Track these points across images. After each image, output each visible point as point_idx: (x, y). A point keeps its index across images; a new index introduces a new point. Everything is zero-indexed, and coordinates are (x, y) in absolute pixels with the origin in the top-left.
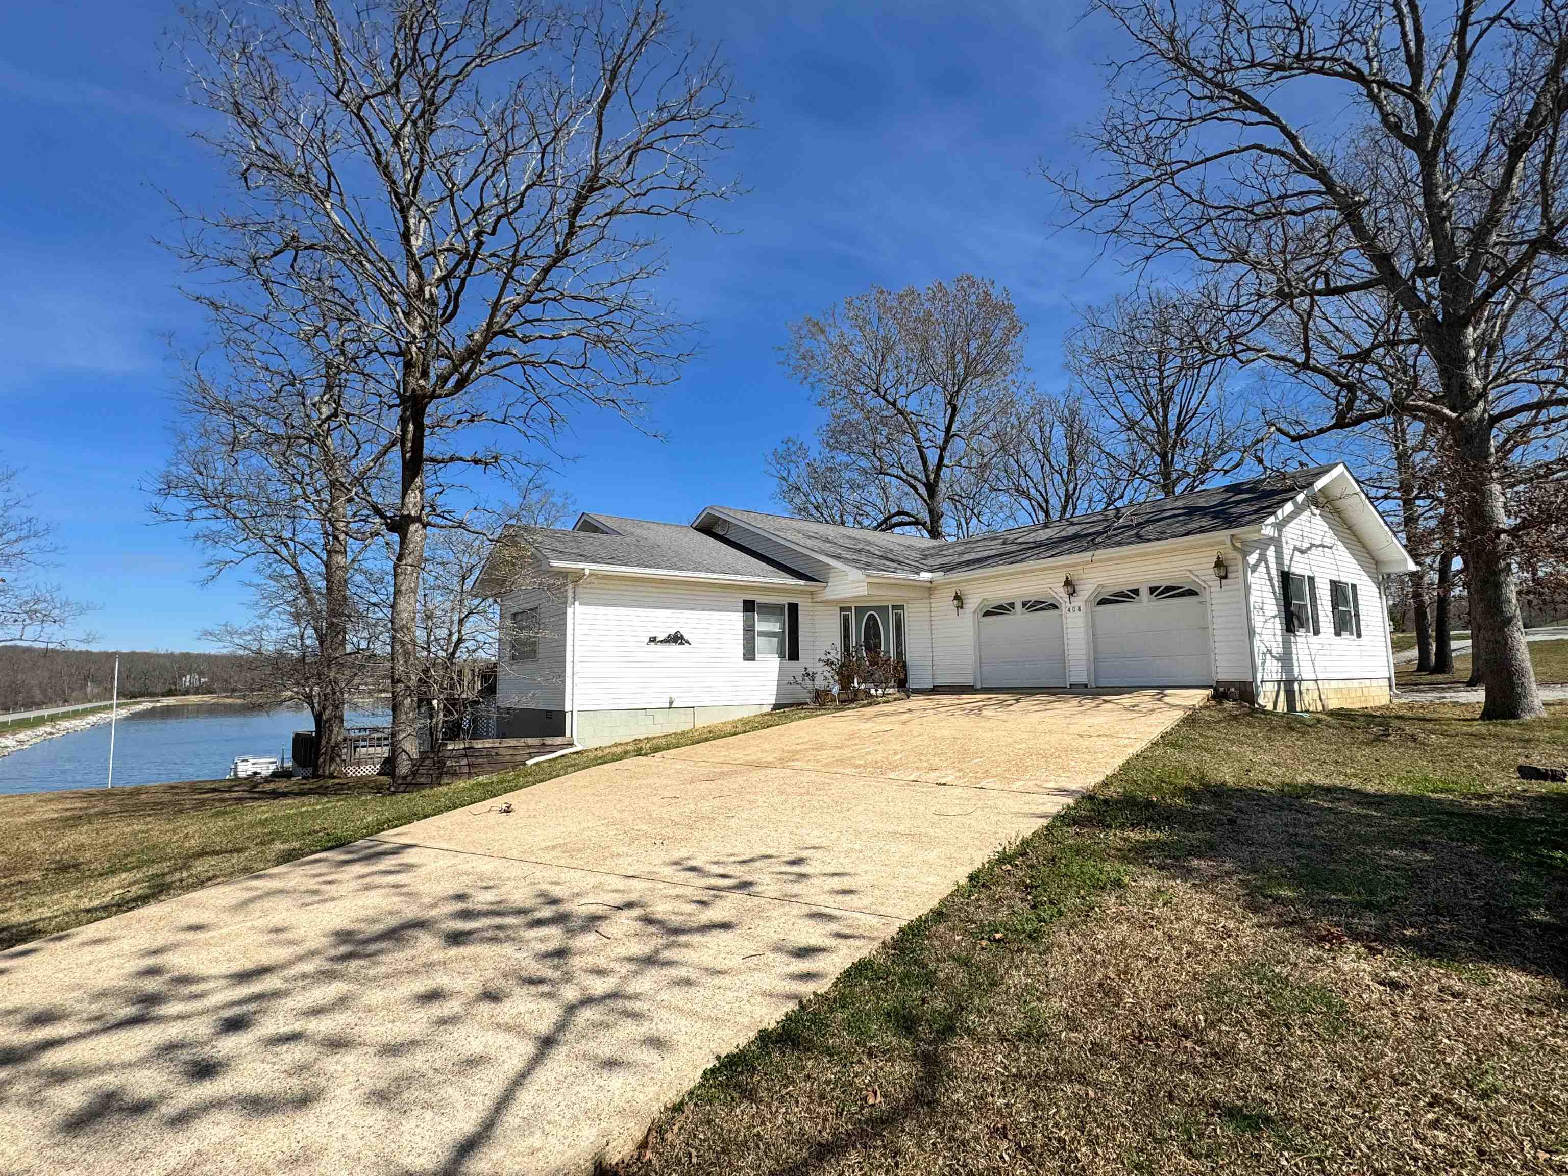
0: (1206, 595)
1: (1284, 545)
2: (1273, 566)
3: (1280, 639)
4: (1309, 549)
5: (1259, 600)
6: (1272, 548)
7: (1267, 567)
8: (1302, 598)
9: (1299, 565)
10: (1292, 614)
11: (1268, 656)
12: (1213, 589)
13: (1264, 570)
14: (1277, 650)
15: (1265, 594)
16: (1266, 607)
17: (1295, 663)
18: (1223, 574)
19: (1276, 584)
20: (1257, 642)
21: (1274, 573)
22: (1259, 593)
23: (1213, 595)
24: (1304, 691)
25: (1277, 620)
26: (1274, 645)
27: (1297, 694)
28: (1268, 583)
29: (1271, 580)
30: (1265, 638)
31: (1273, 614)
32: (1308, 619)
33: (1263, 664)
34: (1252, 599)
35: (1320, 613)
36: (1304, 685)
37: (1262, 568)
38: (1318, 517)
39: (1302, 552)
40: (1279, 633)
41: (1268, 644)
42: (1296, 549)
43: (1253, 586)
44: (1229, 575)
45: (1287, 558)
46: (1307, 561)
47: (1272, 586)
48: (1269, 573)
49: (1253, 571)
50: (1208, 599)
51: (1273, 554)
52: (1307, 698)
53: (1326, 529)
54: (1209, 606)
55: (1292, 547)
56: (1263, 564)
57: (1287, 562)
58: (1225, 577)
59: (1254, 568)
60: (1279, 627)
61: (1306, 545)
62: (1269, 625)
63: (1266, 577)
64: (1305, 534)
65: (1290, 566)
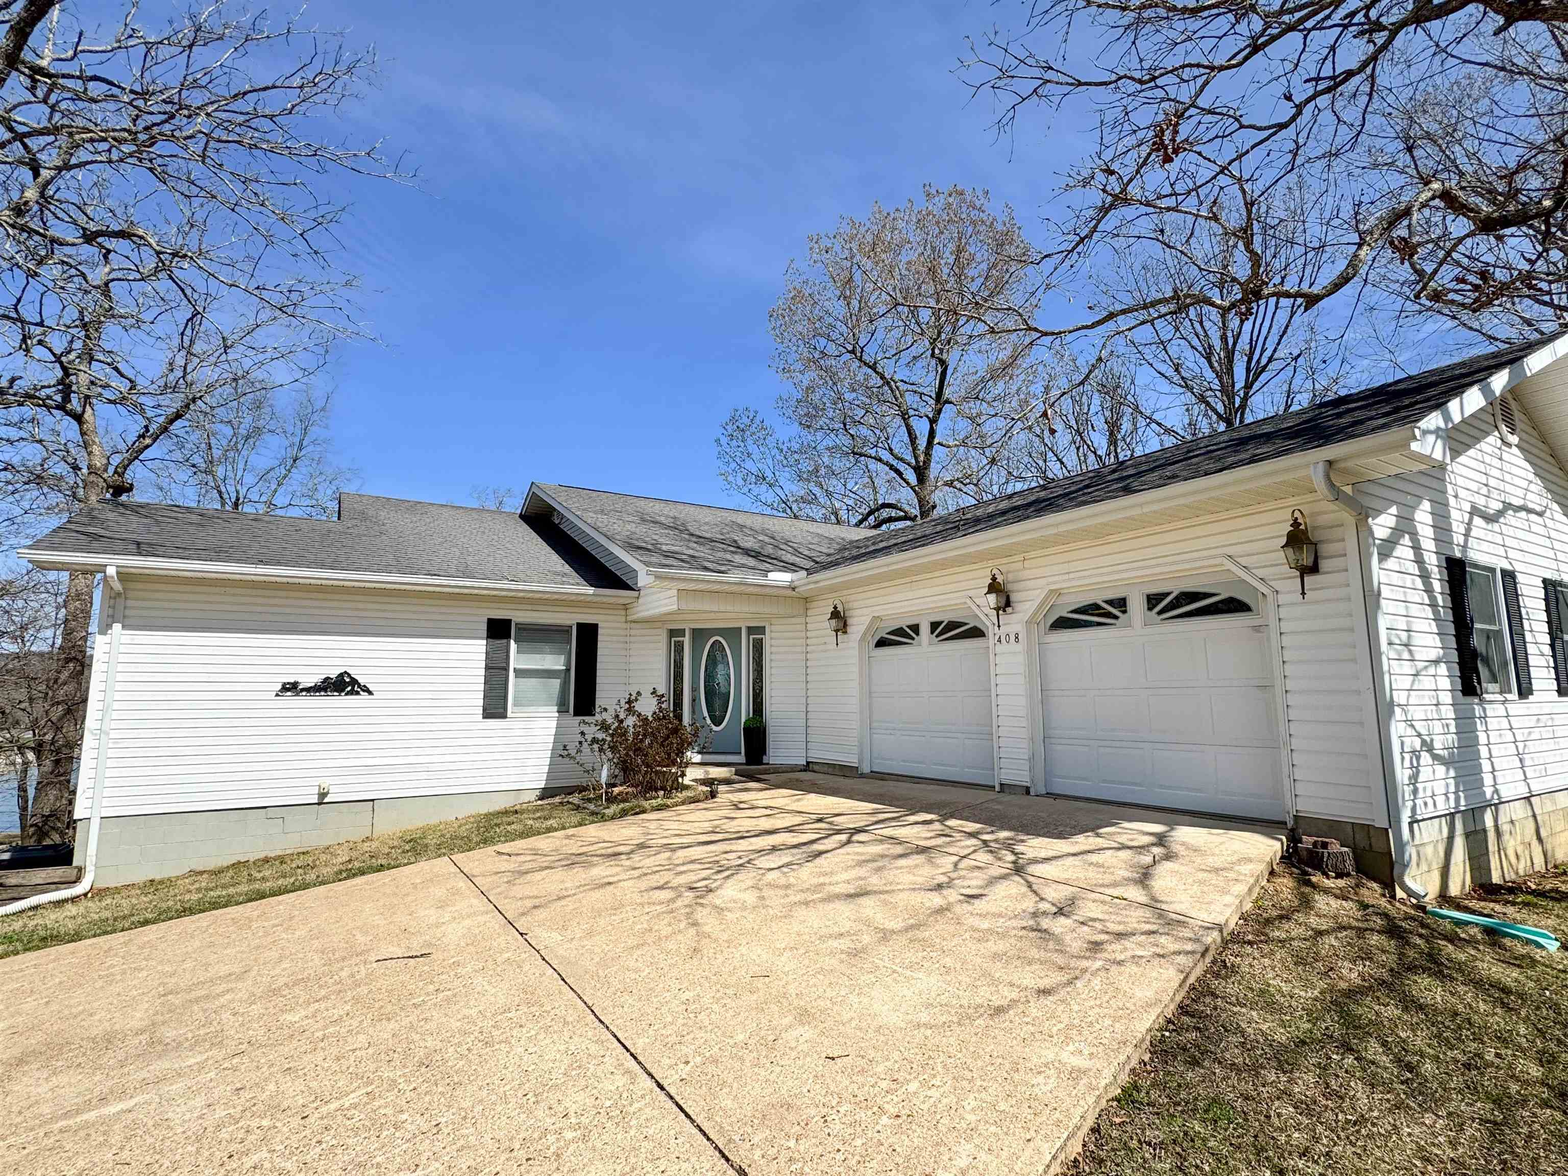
0: (1266, 611)
1: (1452, 501)
2: (1429, 545)
3: (1448, 712)
4: (1501, 513)
5: (1402, 624)
6: (1426, 505)
7: (1417, 548)
8: (1491, 618)
9: (1485, 546)
10: (1474, 654)
11: (1426, 758)
12: (1282, 599)
13: (1410, 554)
14: (1443, 741)
15: (1414, 610)
16: (1417, 639)
17: (1486, 766)
18: (1307, 560)
19: (1437, 586)
20: (1397, 729)
21: (1432, 560)
22: (1401, 609)
23: (1283, 612)
24: (1505, 828)
25: (1443, 669)
26: (1438, 727)
27: (1491, 835)
28: (1419, 583)
29: (1425, 576)
30: (1417, 713)
31: (1434, 654)
32: (1505, 664)
33: (1414, 779)
34: (1383, 623)
35: (1531, 649)
36: (1505, 814)
37: (1404, 551)
38: (1515, 450)
39: (1490, 519)
40: (1446, 698)
41: (1421, 727)
42: (1475, 511)
43: (1385, 592)
44: (1324, 565)
45: (1458, 528)
46: (1499, 539)
47: (1429, 590)
48: (1419, 561)
49: (1384, 555)
50: (1273, 623)
51: (1429, 519)
52: (1511, 844)
53: (1531, 477)
54: (1274, 636)
55: (1467, 507)
56: (1406, 540)
57: (1459, 539)
58: (1314, 569)
59: (1387, 549)
60: (1445, 683)
61: (1496, 506)
62: (1426, 682)
63: (1414, 568)
64: (1492, 482)
65: (1465, 547)
